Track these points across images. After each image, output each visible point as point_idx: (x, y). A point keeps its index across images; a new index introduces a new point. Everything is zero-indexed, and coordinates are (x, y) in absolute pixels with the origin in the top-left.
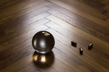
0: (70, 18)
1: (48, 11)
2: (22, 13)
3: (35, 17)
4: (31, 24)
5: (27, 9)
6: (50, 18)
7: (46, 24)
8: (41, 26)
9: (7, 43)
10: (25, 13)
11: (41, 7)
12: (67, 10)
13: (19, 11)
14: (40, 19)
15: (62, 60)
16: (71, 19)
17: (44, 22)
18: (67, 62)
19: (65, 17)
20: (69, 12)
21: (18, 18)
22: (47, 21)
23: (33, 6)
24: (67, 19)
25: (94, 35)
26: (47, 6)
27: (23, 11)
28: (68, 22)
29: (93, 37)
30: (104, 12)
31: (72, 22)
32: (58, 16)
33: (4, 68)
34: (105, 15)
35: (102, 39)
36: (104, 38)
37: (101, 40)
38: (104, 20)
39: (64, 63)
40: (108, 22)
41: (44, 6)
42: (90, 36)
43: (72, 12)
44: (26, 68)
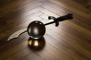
0: (59, 11)
1: (42, 6)
2: (21, 7)
3: (31, 11)
4: (28, 16)
5: (24, 4)
6: (43, 11)
7: (40, 16)
8: (36, 18)
9: (8, 31)
10: (23, 8)
11: (36, 3)
12: (57, 5)
13: (18, 6)
14: (35, 12)
15: (53, 45)
16: (61, 12)
17: (39, 15)
18: (57, 46)
19: (55, 11)
20: (59, 6)
21: (17, 11)
22: (41, 14)
23: (29, 2)
24: (57, 12)
25: (79, 25)
26: (41, 2)
27: (22, 6)
28: (58, 14)
29: (78, 26)
30: (88, 7)
31: (61, 15)
32: (50, 10)
33: (6, 51)
34: (88, 9)
35: (86, 28)
36: (87, 27)
37: (84, 29)
38: (88, 13)
39: (55, 46)
40: (90, 15)
41: (38, 2)
42: (76, 25)
43: (61, 7)
44: (24, 50)
